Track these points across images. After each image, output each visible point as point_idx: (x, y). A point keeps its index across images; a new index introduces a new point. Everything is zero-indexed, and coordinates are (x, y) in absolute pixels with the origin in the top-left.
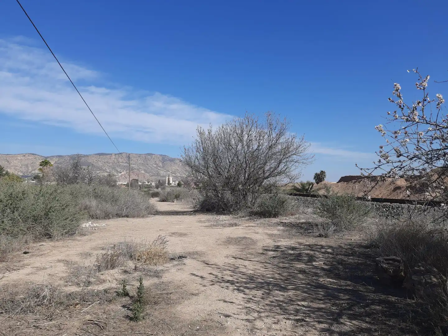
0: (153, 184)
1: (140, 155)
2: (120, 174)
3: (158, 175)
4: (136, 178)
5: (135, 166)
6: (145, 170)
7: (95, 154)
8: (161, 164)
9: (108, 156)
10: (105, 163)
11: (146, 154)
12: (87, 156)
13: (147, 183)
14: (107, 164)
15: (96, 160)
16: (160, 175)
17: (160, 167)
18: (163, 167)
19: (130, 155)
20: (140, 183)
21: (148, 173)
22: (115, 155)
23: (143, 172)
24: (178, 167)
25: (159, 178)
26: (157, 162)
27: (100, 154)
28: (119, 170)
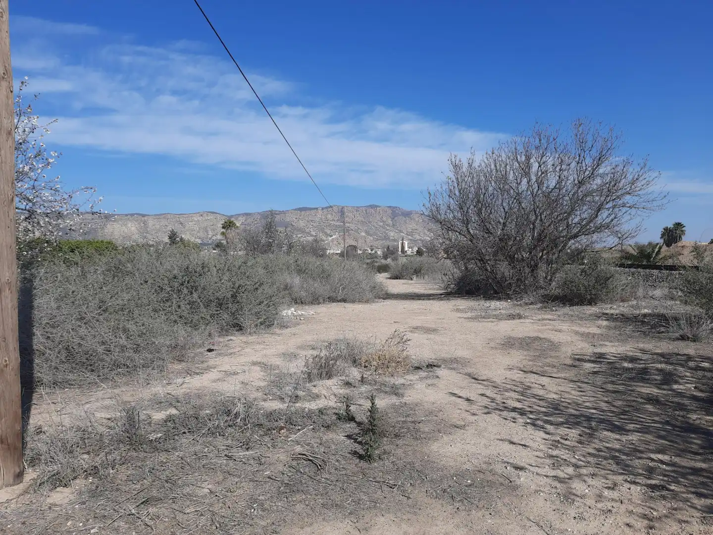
0: (379, 252)
1: (357, 209)
2: (330, 239)
3: (386, 238)
4: (354, 243)
5: (352, 226)
6: (366, 232)
7: (296, 210)
8: (390, 222)
9: (313, 212)
10: (308, 221)
11: (367, 206)
12: (283, 212)
13: (370, 251)
14: (312, 224)
15: (296, 218)
16: (389, 238)
17: (388, 225)
18: (394, 225)
19: (343, 208)
20: (359, 252)
21: (371, 235)
22: (323, 209)
23: (363, 234)
24: (417, 225)
25: (387, 243)
26: (384, 219)
27: (301, 209)
28: (329, 232)
